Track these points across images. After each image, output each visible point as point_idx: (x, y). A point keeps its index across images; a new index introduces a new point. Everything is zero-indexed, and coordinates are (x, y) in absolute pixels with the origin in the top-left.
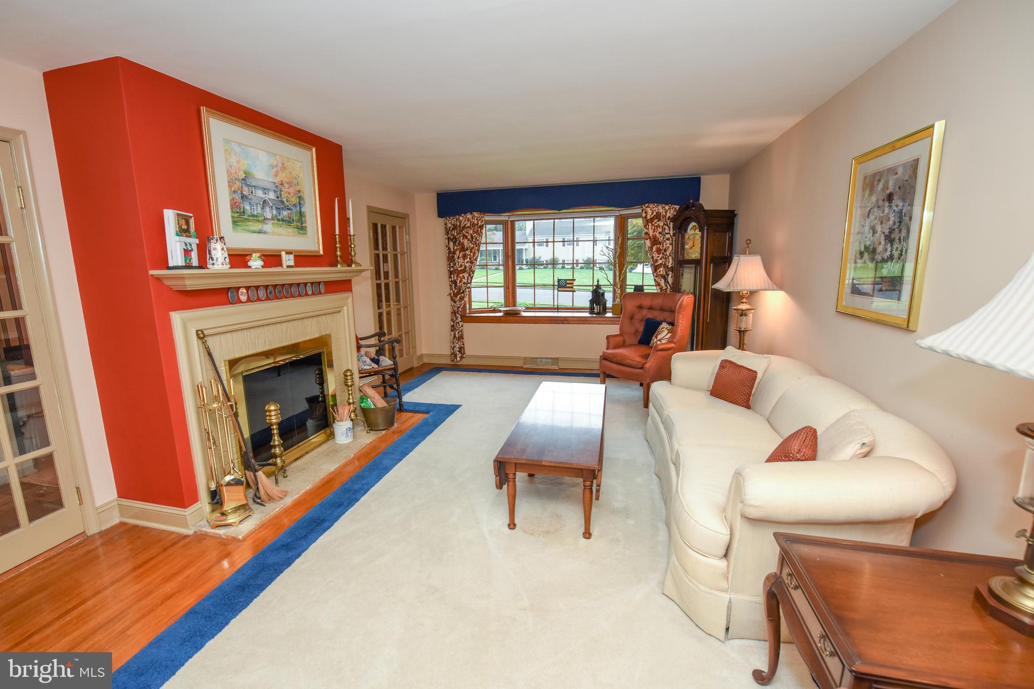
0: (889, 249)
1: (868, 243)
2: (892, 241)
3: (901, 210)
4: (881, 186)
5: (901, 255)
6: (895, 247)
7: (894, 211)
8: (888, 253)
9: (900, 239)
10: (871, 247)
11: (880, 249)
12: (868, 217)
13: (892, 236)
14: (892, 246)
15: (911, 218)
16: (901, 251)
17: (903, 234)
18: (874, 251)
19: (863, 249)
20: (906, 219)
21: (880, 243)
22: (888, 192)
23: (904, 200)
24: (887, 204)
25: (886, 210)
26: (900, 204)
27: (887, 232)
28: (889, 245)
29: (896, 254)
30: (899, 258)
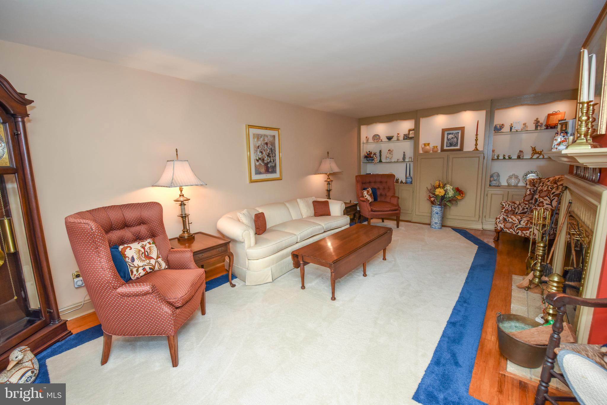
0: (269, 159)
1: (260, 157)
2: (270, 157)
3: (272, 148)
4: (262, 139)
5: (274, 161)
6: (271, 159)
7: (269, 148)
8: (269, 160)
9: (273, 156)
10: (262, 159)
11: (266, 159)
12: (258, 148)
13: (270, 156)
14: (270, 158)
15: (275, 151)
16: (274, 160)
17: (274, 155)
18: (263, 160)
19: (258, 159)
20: (274, 151)
21: (265, 157)
22: (266, 142)
23: (272, 146)
24: (266, 146)
25: (266, 147)
26: (271, 147)
27: (267, 154)
28: (269, 158)
29: (272, 161)
30: (274, 162)
